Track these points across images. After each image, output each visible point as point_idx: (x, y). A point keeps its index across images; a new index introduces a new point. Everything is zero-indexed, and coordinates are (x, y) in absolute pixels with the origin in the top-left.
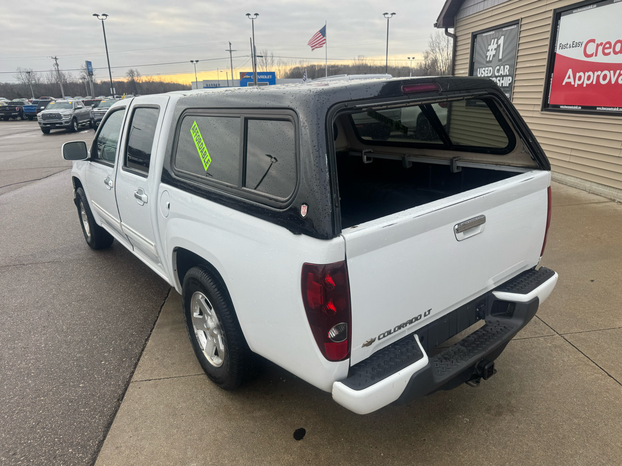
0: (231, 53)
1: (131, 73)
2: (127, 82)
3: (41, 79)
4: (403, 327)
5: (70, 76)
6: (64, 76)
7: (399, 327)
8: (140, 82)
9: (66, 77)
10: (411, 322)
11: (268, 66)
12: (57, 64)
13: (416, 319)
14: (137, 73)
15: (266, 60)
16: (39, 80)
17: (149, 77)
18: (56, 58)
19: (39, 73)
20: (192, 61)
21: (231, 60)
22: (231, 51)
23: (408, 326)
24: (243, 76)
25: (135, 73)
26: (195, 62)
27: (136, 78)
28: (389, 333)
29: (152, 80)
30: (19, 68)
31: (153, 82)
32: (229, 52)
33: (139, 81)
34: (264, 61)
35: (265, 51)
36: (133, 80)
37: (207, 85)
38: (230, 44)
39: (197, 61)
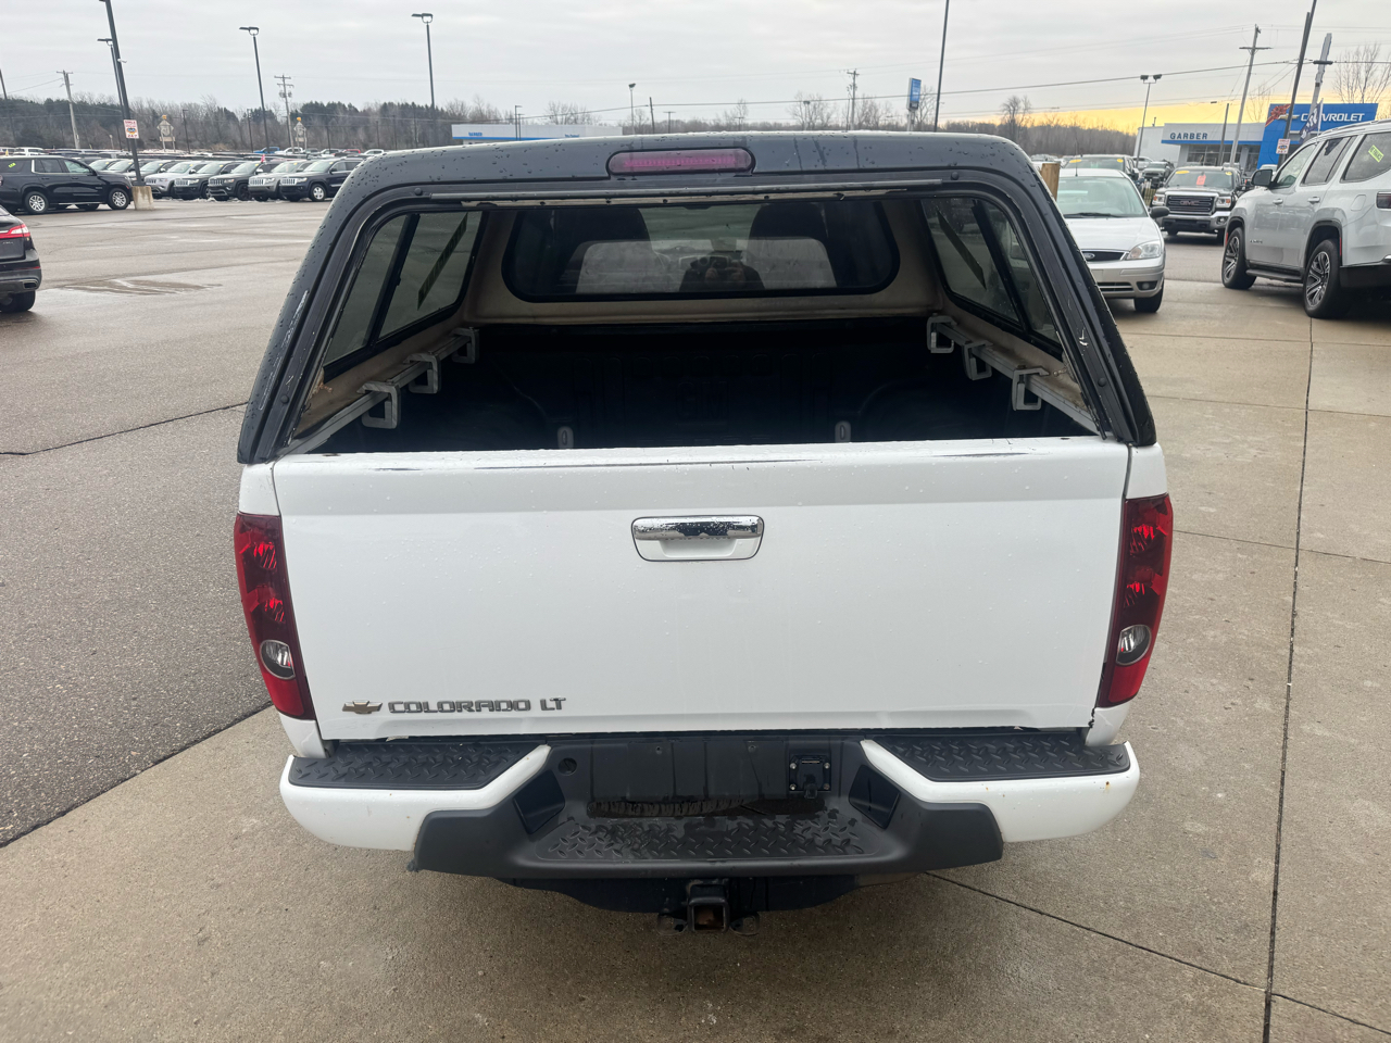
0: (1253, 54)
1: (1013, 105)
2: (1001, 126)
3: (833, 116)
4: (471, 710)
5: (888, 110)
6: (876, 111)
7: (456, 707)
8: (1029, 126)
9: (879, 113)
10: (494, 706)
11: (1368, 89)
12: (854, 86)
13: (513, 706)
14: (1026, 104)
15: (1367, 72)
16: (828, 118)
17: (1050, 116)
18: (855, 73)
19: (831, 104)
20: (1144, 78)
21: (1249, 74)
22: (1254, 50)
23: (485, 714)
24: (1277, 115)
25: (1022, 105)
26: (1151, 79)
27: (1019, 117)
28: (423, 707)
29: (1055, 122)
30: (800, 94)
31: (1058, 127)
32: (1247, 53)
33: (1027, 122)
34: (1363, 75)
35: (1372, 47)
36: (1013, 121)
37: (1173, 135)
38: (1257, 31)
39: (1157, 77)
